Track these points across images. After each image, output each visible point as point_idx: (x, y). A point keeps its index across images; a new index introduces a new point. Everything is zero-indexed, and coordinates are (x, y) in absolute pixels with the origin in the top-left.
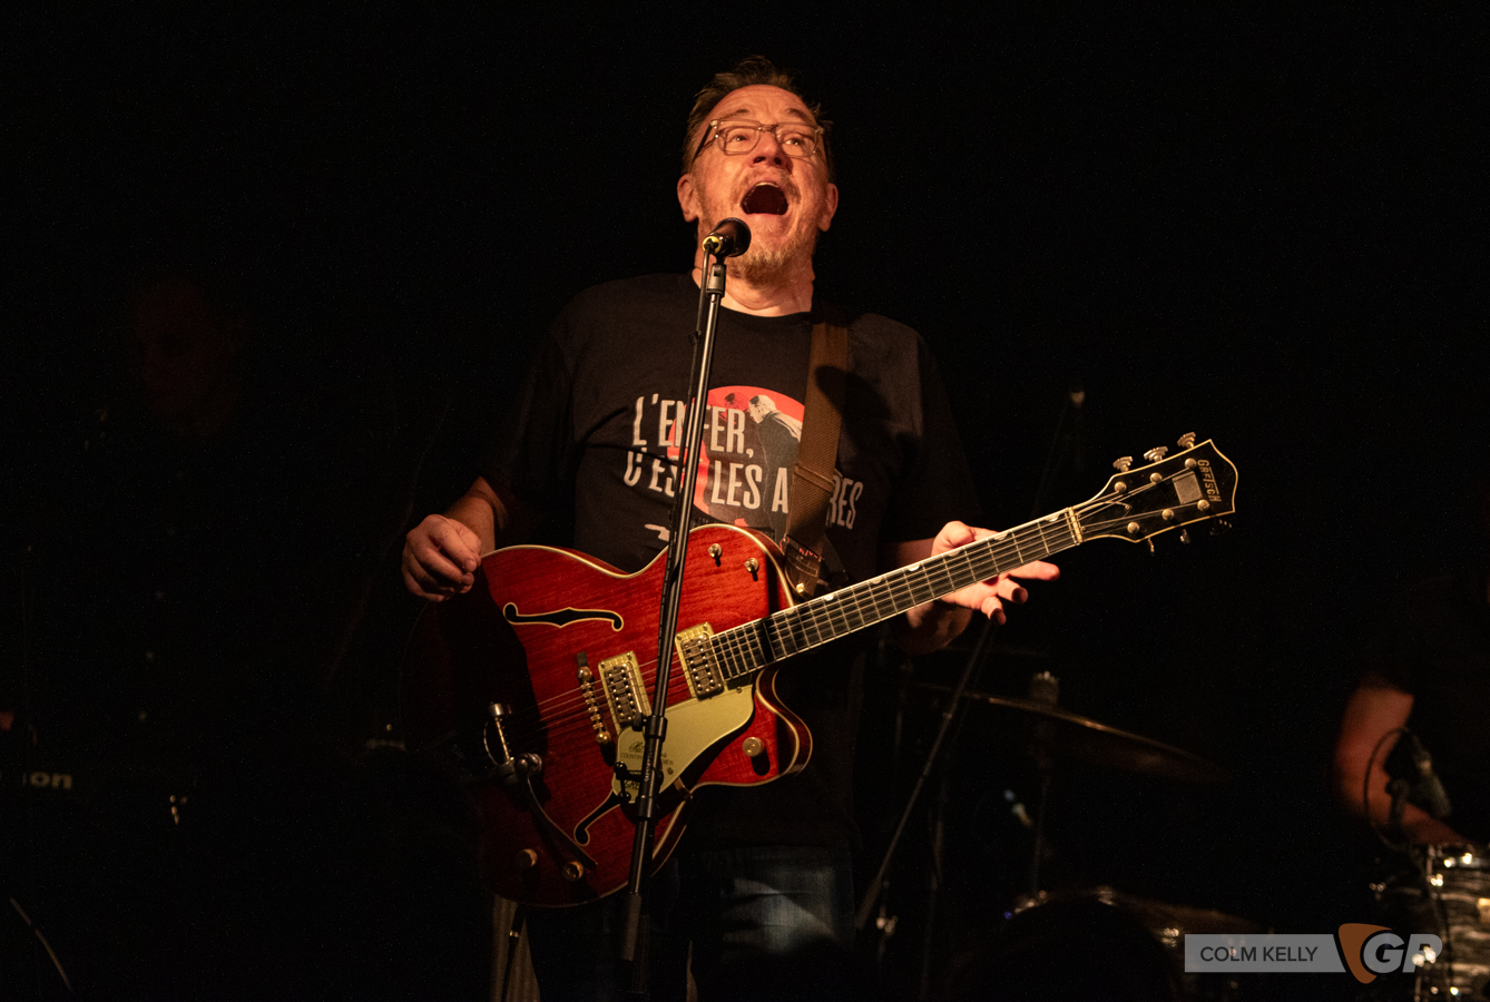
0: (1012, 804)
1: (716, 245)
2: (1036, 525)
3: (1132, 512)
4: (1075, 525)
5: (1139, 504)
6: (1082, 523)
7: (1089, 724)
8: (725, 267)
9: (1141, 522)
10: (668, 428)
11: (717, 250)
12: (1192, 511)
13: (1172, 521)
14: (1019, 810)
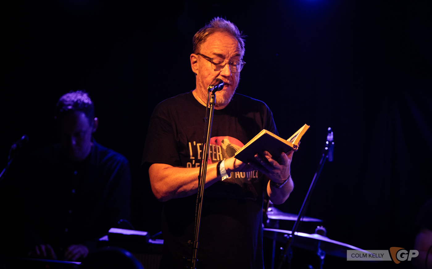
1: (212, 89)
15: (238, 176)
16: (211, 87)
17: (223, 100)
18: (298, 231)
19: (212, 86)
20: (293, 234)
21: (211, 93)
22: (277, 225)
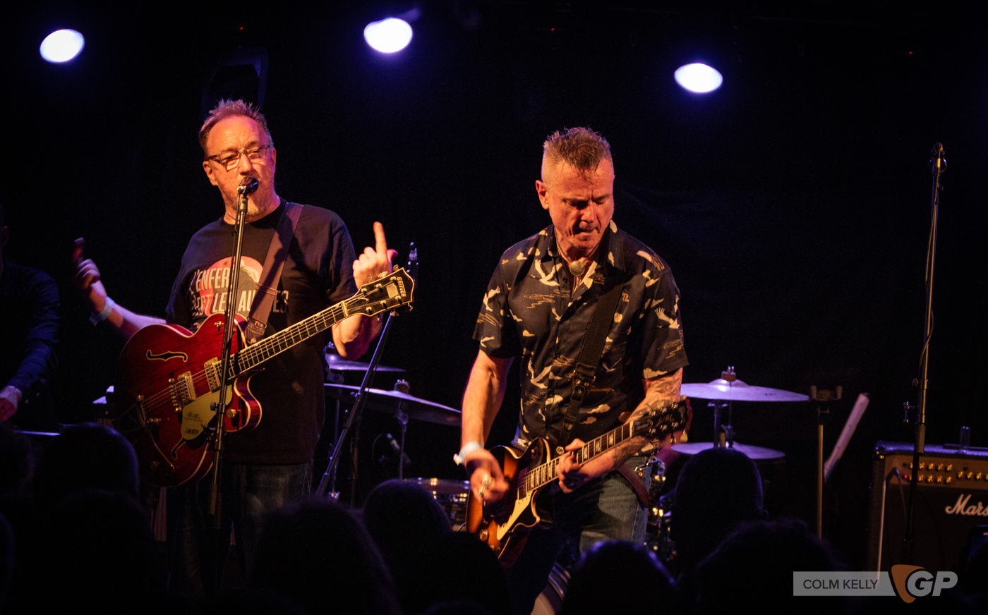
0: (391, 440)
1: (243, 190)
2: (330, 310)
3: (369, 302)
4: (345, 309)
5: (373, 298)
6: (348, 308)
7: (423, 402)
9: (373, 306)
12: (393, 302)
13: (385, 306)
14: (394, 442)
15: (242, 309)
16: (242, 188)
17: (257, 209)
18: (369, 387)
19: (243, 185)
20: (363, 390)
21: (242, 196)
22: (342, 379)
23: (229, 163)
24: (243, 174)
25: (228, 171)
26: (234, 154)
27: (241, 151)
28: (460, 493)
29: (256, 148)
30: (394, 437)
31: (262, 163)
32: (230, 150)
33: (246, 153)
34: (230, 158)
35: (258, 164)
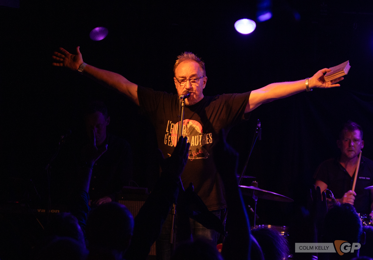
0: (250, 208)
1: (182, 97)
7: (264, 191)
8: (185, 101)
10: (172, 130)
11: (183, 98)
14: (251, 209)
23: (182, 83)
24: (186, 89)
25: (181, 86)
26: (184, 79)
27: (188, 78)
28: (281, 232)
29: (194, 78)
30: (251, 207)
31: (197, 85)
32: (182, 77)
33: (190, 80)
34: (183, 81)
35: (195, 85)
